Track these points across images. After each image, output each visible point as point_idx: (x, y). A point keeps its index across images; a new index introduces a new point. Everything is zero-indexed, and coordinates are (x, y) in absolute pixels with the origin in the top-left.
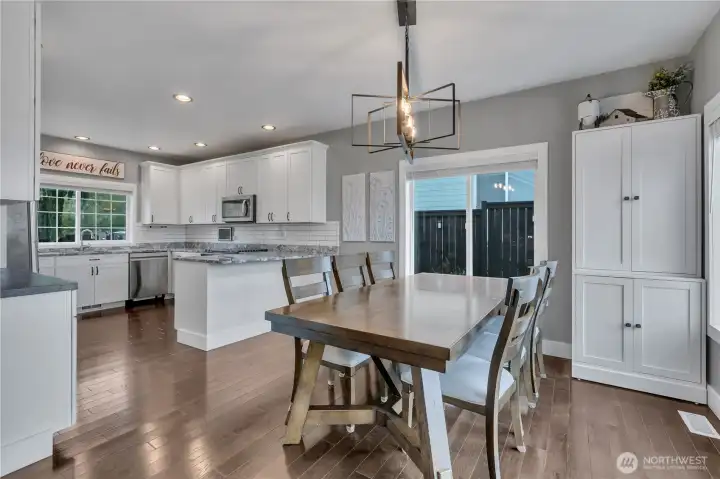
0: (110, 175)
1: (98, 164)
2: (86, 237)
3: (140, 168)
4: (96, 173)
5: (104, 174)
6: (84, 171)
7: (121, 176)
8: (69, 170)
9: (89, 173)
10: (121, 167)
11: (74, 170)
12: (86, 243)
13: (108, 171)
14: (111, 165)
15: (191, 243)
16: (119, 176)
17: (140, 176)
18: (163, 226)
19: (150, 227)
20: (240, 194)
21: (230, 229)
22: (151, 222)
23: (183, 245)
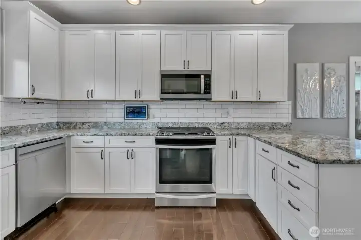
15: (69, 123)
18: (39, 101)
19: (25, 102)
20: (186, 69)
21: (147, 106)
22: (30, 96)
23: (55, 125)
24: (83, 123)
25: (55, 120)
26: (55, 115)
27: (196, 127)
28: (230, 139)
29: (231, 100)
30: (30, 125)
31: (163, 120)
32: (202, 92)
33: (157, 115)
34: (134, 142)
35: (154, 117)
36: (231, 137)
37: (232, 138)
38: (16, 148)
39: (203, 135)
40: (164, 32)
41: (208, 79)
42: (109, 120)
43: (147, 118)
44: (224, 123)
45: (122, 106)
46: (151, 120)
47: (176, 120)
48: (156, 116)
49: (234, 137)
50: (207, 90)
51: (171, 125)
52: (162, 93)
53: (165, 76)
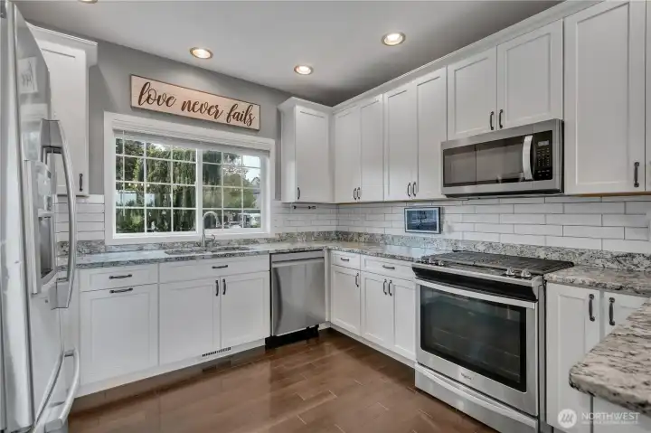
0: (240, 124)
1: (225, 105)
2: (209, 223)
3: (279, 113)
4: (222, 119)
5: (233, 122)
6: (205, 116)
7: (255, 125)
8: (186, 113)
9: (212, 118)
10: (255, 111)
11: (191, 114)
12: (210, 233)
13: (238, 117)
14: (242, 107)
15: (347, 233)
16: (252, 127)
17: (279, 127)
18: (311, 205)
19: (295, 207)
20: (497, 127)
21: (437, 209)
22: (296, 200)
23: (333, 235)
24: (360, 235)
25: (333, 229)
26: (334, 222)
27: (542, 257)
28: (592, 296)
29: (634, 190)
30: (306, 233)
31: (468, 237)
32: (529, 175)
33: (457, 227)
34: (393, 268)
35: (451, 230)
36: (596, 293)
37: (602, 296)
38: (271, 254)
39: (505, 275)
40: (452, 67)
41: (546, 143)
42: (388, 232)
43: (438, 231)
44: (632, 256)
45: (402, 210)
46: (446, 235)
47: (494, 239)
48: (456, 229)
49: (608, 295)
50: (543, 169)
51: (481, 248)
52: (445, 185)
53: (449, 153)
